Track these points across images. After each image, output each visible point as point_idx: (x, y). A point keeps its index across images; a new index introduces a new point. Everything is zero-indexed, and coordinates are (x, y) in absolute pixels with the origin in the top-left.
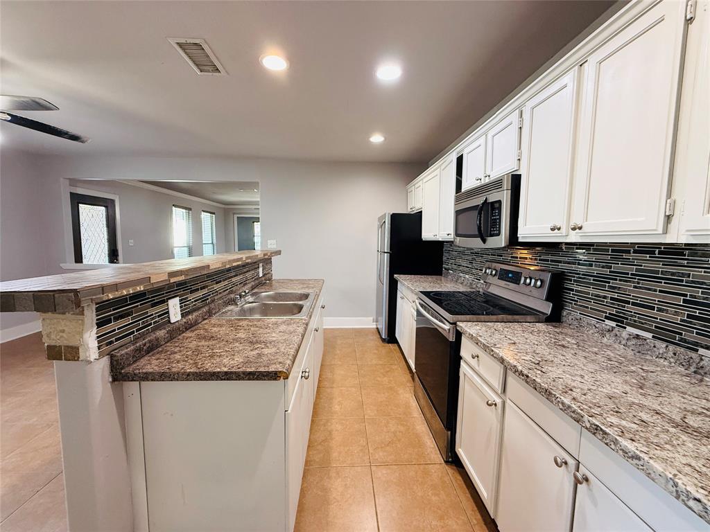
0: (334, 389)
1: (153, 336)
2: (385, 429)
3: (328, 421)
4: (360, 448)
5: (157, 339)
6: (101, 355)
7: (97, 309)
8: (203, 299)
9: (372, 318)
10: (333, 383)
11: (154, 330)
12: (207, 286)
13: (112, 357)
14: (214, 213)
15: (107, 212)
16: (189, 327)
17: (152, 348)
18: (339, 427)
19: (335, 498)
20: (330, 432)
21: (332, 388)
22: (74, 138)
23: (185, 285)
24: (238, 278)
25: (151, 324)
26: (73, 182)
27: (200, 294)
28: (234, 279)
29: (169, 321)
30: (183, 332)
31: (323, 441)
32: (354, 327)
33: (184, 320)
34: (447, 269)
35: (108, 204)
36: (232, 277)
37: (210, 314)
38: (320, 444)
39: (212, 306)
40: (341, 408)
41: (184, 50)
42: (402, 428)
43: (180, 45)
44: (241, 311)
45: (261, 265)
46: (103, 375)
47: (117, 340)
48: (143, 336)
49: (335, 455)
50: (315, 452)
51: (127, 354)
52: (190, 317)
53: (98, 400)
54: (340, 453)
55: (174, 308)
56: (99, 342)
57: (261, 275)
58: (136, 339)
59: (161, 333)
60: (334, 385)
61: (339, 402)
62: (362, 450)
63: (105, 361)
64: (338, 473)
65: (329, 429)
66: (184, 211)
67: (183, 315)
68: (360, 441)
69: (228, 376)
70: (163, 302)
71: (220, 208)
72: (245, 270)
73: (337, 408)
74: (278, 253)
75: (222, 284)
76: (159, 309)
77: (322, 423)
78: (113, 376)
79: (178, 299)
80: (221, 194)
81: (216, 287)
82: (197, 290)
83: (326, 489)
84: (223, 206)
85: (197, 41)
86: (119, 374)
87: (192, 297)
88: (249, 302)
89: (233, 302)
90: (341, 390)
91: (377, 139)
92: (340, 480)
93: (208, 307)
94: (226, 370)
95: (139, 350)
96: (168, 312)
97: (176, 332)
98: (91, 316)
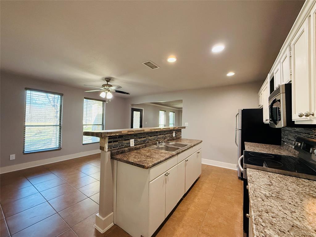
0: (199, 192)
1: (123, 149)
2: (216, 219)
3: (190, 204)
4: (198, 221)
5: (124, 150)
6: (108, 151)
7: (109, 139)
8: (144, 141)
9: (236, 165)
10: (200, 189)
11: (124, 147)
12: (146, 137)
13: (111, 152)
14: (174, 112)
15: (140, 113)
16: (136, 149)
17: (123, 152)
18: (193, 209)
19: (177, 234)
20: (188, 209)
21: (199, 191)
22: (128, 94)
23: (136, 135)
24: (161, 136)
25: (124, 146)
26: (133, 105)
27: (143, 139)
28: (159, 136)
29: (130, 146)
30: (134, 150)
31: (183, 211)
32: (225, 168)
33: (135, 147)
34: (284, 142)
35: (141, 111)
36: (158, 135)
37: (146, 146)
38: (182, 211)
39: (147, 144)
40: (198, 201)
41: (146, 64)
42: (226, 223)
43: (144, 64)
44: (157, 147)
45: (174, 132)
46: (108, 157)
47: (113, 148)
48: (121, 148)
49: (186, 218)
50: (178, 213)
51: (114, 152)
52: (137, 146)
53: (107, 162)
54: (188, 219)
55: (132, 142)
56: (108, 147)
57: (174, 136)
58: (118, 149)
59: (126, 149)
60: (200, 191)
61: (199, 198)
62: (198, 223)
63: (109, 153)
64: (183, 226)
65: (188, 207)
66: (164, 112)
67: (135, 145)
68: (200, 218)
69: (132, 164)
70: (128, 140)
71: (177, 110)
72: (165, 133)
73: (196, 200)
74: (184, 128)
75: (153, 137)
76: (127, 142)
77: (186, 204)
78: (111, 157)
79: (134, 140)
80: (177, 105)
81: (150, 138)
82: (142, 138)
83: (175, 229)
84: (178, 109)
85: (148, 62)
86: (113, 157)
87: (139, 140)
88: (163, 145)
89: (156, 144)
90: (202, 194)
91: (231, 74)
92: (183, 229)
93: (145, 144)
94: (132, 161)
95: (118, 152)
96: (130, 143)
97: (131, 150)
98: (107, 140)
